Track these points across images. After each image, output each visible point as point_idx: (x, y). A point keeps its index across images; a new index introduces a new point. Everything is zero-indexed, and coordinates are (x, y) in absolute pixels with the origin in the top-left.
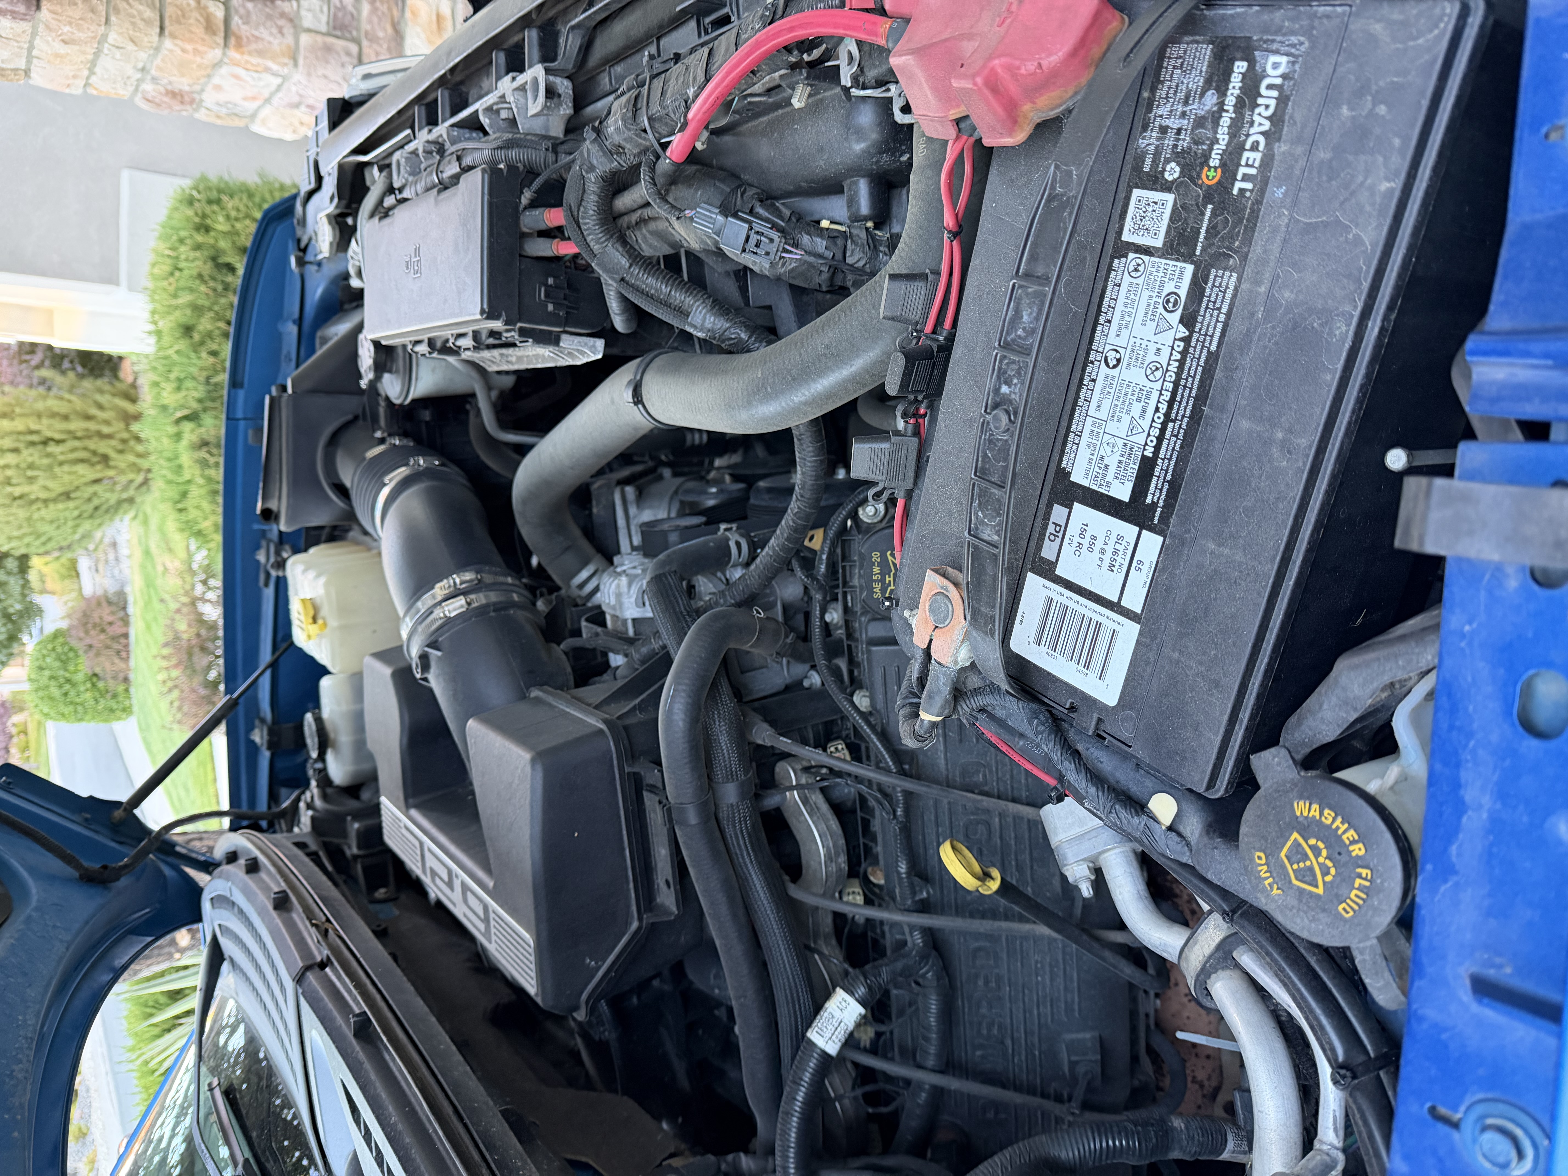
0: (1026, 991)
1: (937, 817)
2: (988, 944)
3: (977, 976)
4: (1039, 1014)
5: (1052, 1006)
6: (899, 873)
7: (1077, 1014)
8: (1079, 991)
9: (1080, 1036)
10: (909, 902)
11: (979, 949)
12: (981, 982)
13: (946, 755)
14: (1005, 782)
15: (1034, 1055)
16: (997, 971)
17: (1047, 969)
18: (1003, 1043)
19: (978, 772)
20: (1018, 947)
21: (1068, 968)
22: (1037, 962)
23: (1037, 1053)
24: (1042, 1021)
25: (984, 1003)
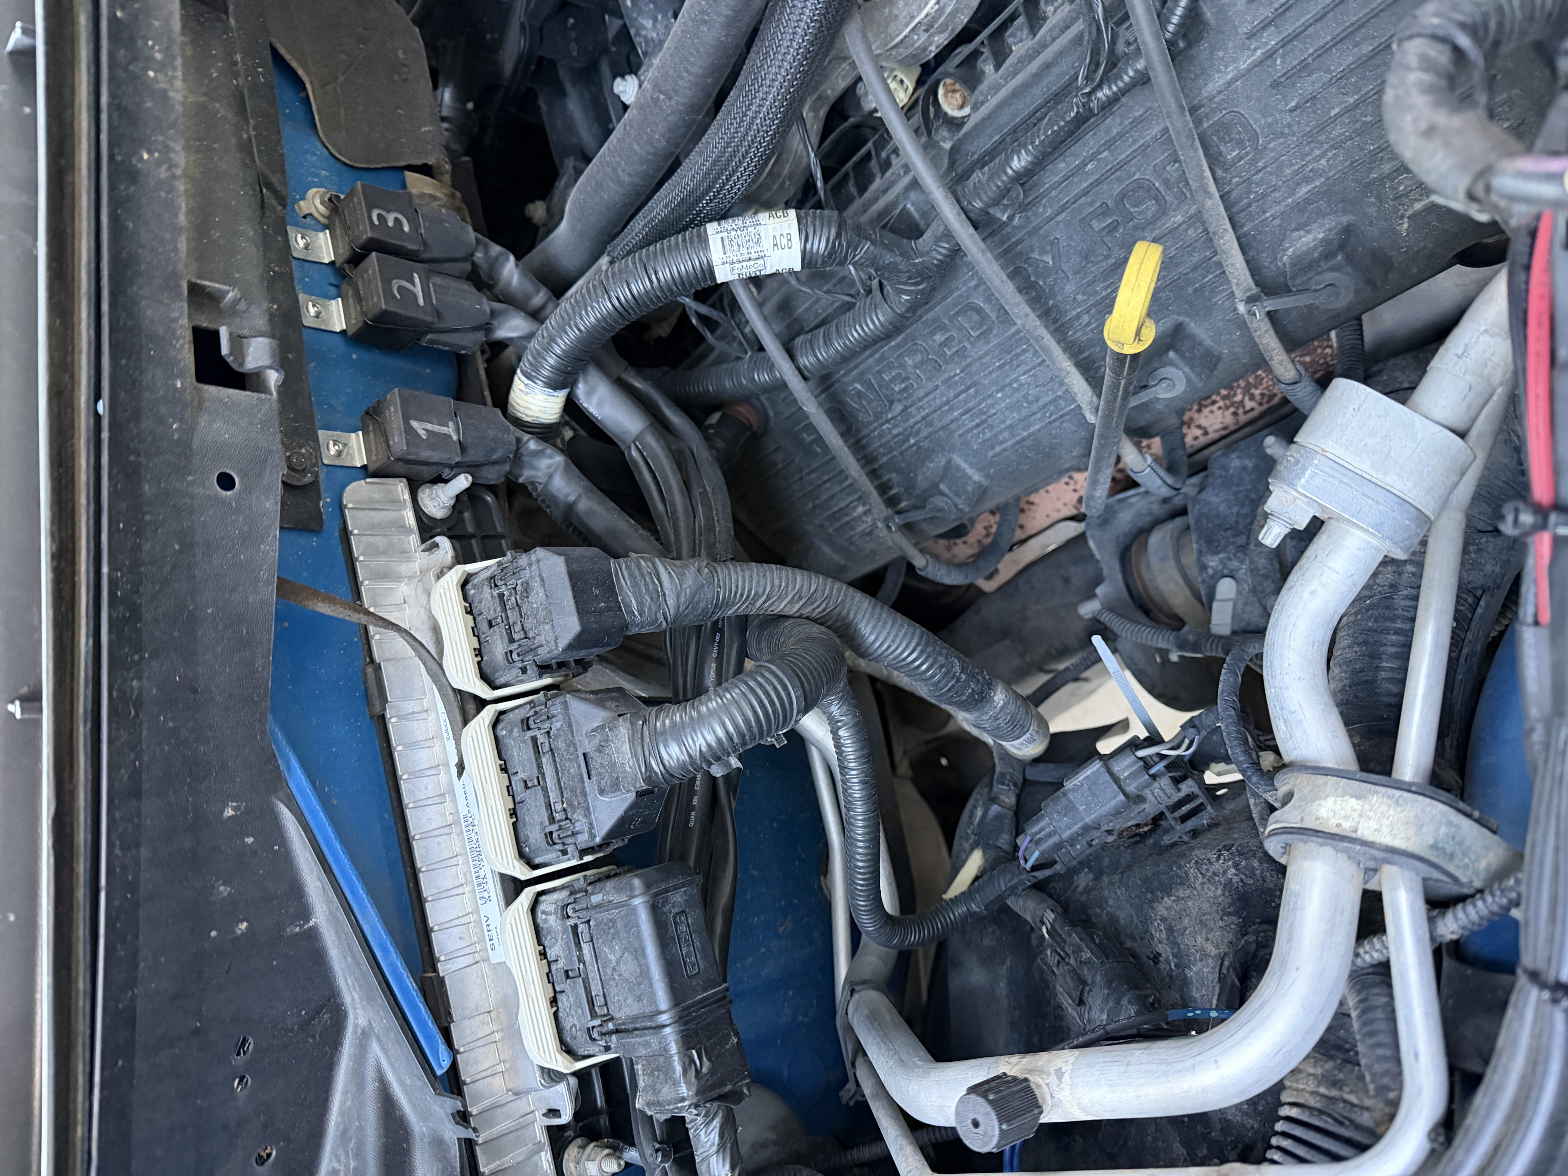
0: (972, 391)
1: (1121, 135)
2: (993, 316)
3: (943, 328)
4: (956, 419)
5: (978, 425)
6: (1008, 161)
7: (991, 454)
8: (1020, 442)
9: (970, 471)
10: (978, 204)
11: (979, 311)
12: (939, 338)
13: (1235, 80)
14: (1249, 192)
15: (908, 440)
16: (969, 346)
17: (1018, 396)
18: (891, 402)
19: (1240, 144)
20: (1018, 351)
21: (1039, 416)
22: (1016, 380)
23: (912, 441)
24: (953, 426)
25: (918, 358)
